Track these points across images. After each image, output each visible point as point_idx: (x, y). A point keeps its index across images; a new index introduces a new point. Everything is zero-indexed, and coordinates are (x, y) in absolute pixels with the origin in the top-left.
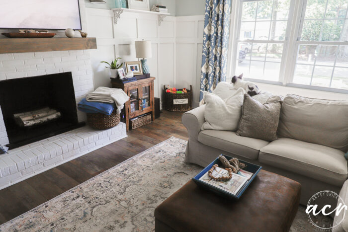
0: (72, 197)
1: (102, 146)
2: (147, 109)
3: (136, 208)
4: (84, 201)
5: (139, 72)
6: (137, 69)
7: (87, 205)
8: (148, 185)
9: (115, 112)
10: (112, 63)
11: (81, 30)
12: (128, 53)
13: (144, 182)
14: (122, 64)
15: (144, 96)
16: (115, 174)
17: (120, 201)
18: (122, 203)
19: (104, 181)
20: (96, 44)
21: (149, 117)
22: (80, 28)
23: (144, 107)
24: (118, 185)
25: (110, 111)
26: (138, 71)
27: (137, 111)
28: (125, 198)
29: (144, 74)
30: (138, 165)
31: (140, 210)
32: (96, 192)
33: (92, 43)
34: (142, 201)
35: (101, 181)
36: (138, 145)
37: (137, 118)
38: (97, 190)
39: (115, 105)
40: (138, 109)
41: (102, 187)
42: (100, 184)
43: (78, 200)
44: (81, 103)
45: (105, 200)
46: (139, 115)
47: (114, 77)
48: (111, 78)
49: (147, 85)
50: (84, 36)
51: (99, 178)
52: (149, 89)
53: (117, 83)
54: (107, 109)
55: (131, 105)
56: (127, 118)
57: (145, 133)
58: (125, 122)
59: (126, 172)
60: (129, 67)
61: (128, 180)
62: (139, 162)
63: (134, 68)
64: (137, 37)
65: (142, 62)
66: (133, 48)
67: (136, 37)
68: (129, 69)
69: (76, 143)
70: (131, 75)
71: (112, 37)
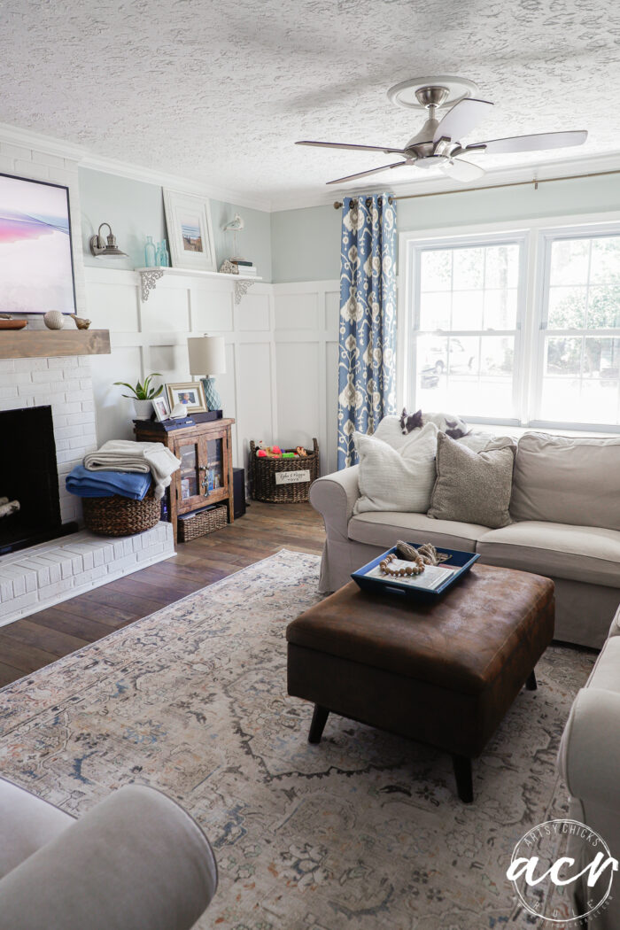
0: (83, 665)
1: (122, 575)
2: (216, 494)
3: (228, 673)
4: (111, 669)
5: (199, 406)
6: (193, 401)
7: (121, 675)
8: (246, 636)
9: (151, 493)
10: (139, 387)
11: (76, 313)
12: (171, 365)
13: (234, 630)
14: (162, 386)
15: (210, 461)
16: (167, 622)
17: (190, 664)
18: (195, 667)
19: (146, 635)
20: (109, 344)
21: (222, 512)
22: (74, 312)
23: (211, 489)
24: (180, 639)
25: (142, 490)
26: (197, 403)
27: (195, 497)
28: (202, 659)
29: (210, 411)
30: (215, 603)
31: (238, 675)
32: (132, 653)
33: (102, 342)
34: (238, 661)
35: (137, 634)
36: (205, 569)
37: (193, 515)
38: (134, 650)
39: (152, 477)
40: (198, 493)
41: (144, 645)
42: (139, 639)
43: (99, 668)
44: (75, 475)
45: (158, 665)
46: (199, 506)
47: (144, 417)
48: (134, 421)
49: (217, 436)
50: (83, 326)
51: (131, 631)
52: (221, 447)
53: (150, 430)
54: (136, 486)
55: (183, 482)
56: (173, 510)
57: (217, 546)
58: (169, 521)
59: (192, 617)
60: (175, 394)
61: (200, 629)
62: (216, 598)
63: (188, 397)
64: (191, 330)
65: (205, 383)
66: (182, 355)
67: (188, 329)
68: (176, 400)
69: (66, 563)
70: (181, 411)
71: (137, 330)
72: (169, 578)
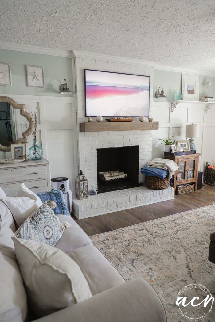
0: (139, 229)
1: (155, 202)
2: (191, 180)
3: (187, 245)
4: (147, 233)
5: (187, 148)
6: (186, 147)
7: (150, 236)
8: (196, 233)
9: (167, 177)
10: (167, 141)
11: (149, 116)
12: (179, 134)
13: (191, 230)
14: (175, 141)
15: (190, 168)
16: (168, 221)
17: (174, 238)
18: (175, 239)
19: (160, 224)
20: (158, 126)
21: (193, 186)
23: (189, 178)
24: (171, 228)
25: (164, 175)
26: (187, 147)
27: (183, 180)
28: (178, 237)
29: (191, 150)
30: (186, 218)
31: (191, 246)
32: (155, 229)
33: (156, 126)
34: (192, 242)
35: (157, 223)
36: (183, 205)
37: (182, 186)
38: (156, 228)
39: (168, 171)
40: (184, 179)
41: (159, 227)
42: (157, 225)
43: (144, 231)
44: (144, 168)
45: (162, 235)
46: (184, 183)
47: (168, 151)
48: (164, 152)
49: (193, 159)
50: (150, 121)
51: (155, 221)
52: (195, 163)
53: (169, 155)
54: (163, 174)
55: (179, 174)
56: (175, 183)
57: (189, 198)
58: (173, 187)
59: (177, 221)
60: (179, 144)
61: (179, 226)
62: (186, 217)
63: (184, 145)
64: (187, 122)
65: (191, 140)
66: (183, 131)
67: (186, 121)
68: (180, 146)
69: (138, 195)
70: (181, 150)
71: (168, 122)
72: (171, 206)
